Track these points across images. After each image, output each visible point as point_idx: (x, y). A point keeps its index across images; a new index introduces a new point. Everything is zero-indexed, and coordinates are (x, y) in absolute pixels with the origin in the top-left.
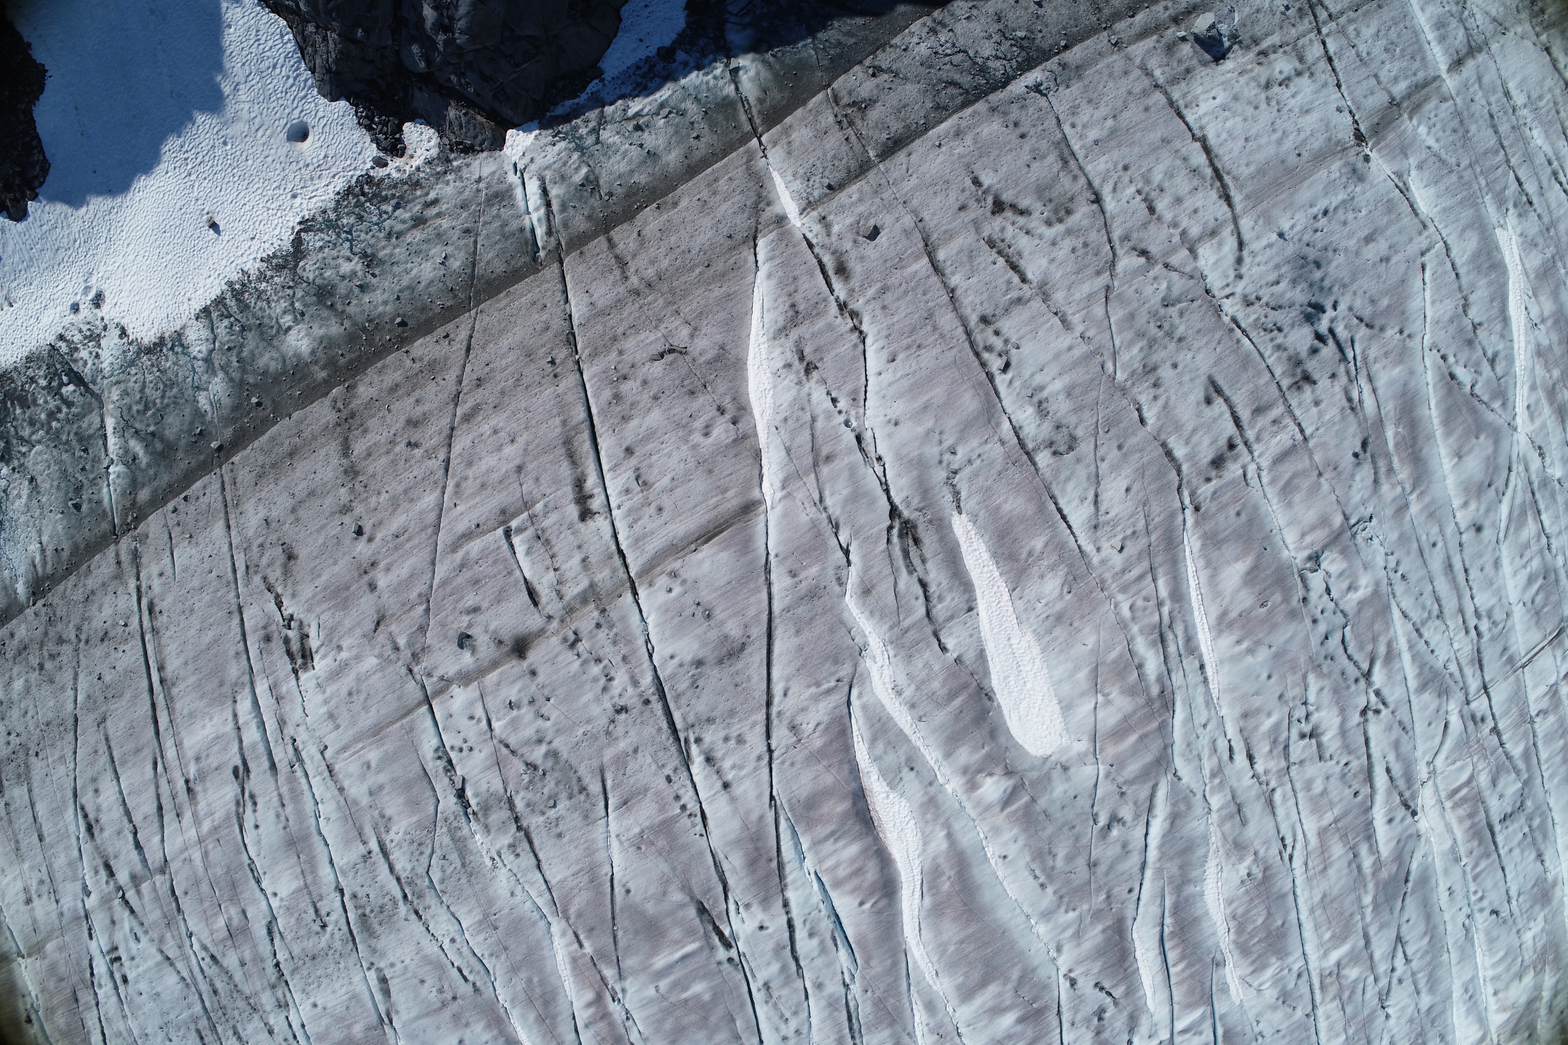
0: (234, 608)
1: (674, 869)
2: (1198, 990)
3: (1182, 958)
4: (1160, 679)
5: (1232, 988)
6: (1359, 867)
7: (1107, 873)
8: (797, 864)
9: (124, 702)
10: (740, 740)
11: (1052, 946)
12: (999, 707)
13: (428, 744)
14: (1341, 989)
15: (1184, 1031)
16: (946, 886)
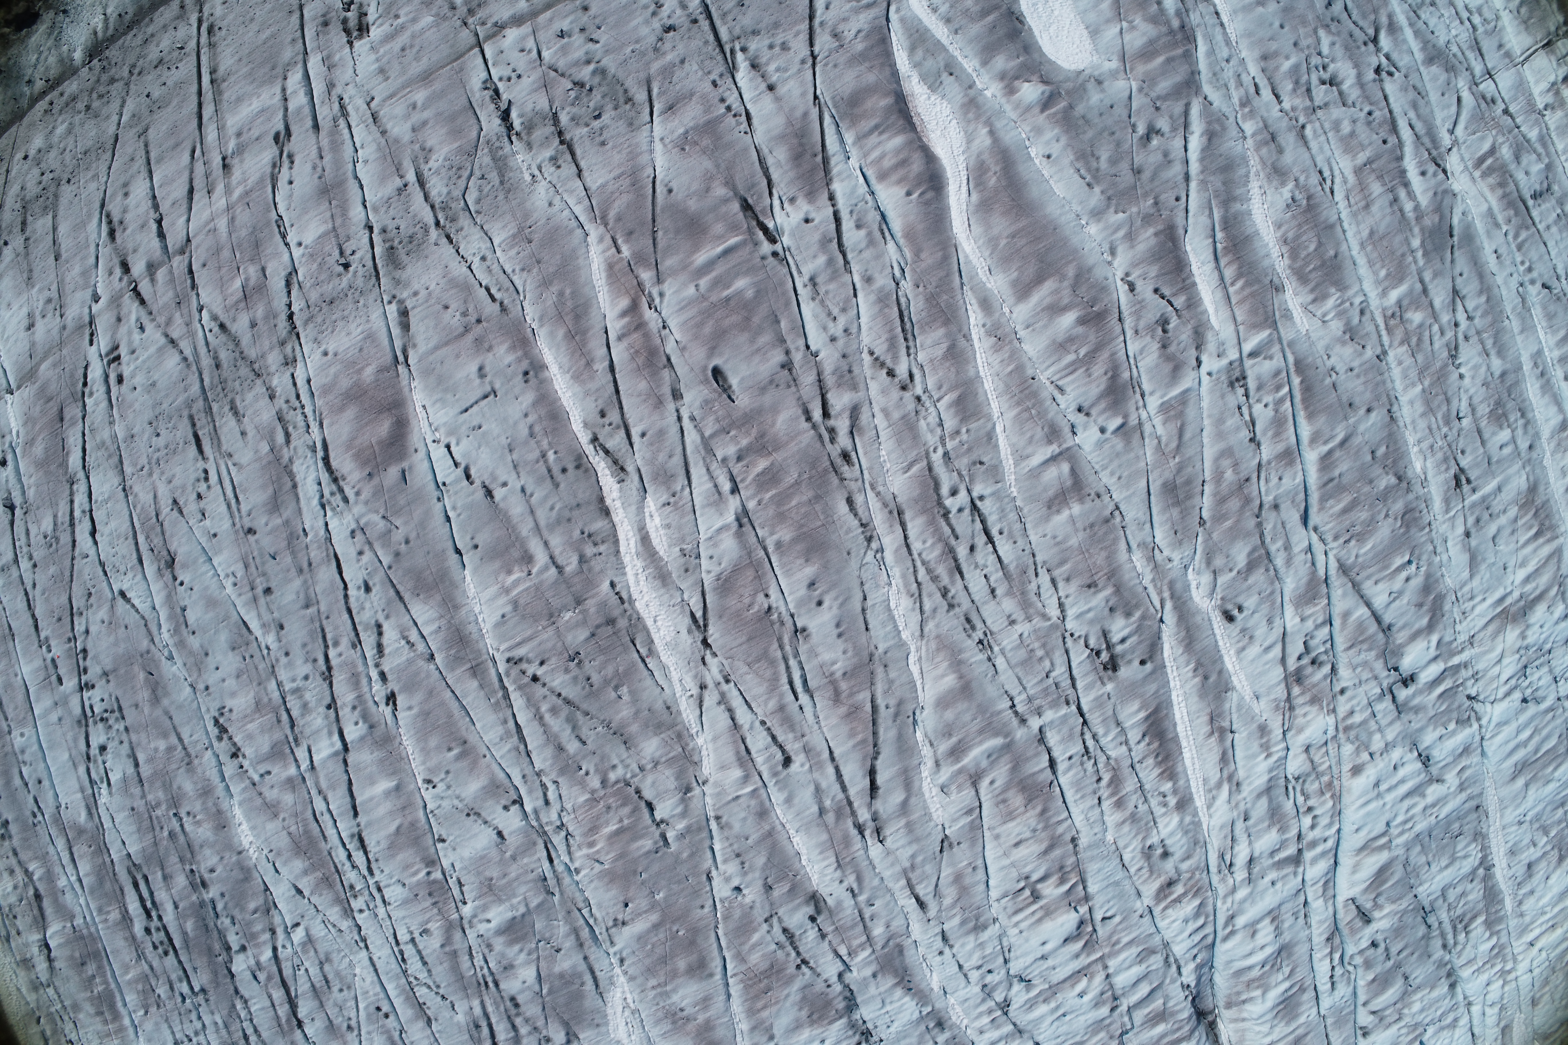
0: (296, 7)
1: (718, 166)
2: (1261, 311)
3: (1239, 276)
4: (1178, 14)
5: (1295, 315)
6: (1401, 210)
7: (1152, 179)
8: (842, 157)
9: (170, 109)
10: (785, 47)
11: (1106, 247)
12: (1030, 29)
13: (476, 77)
14: (1407, 332)
15: (1253, 355)
16: (993, 181)
